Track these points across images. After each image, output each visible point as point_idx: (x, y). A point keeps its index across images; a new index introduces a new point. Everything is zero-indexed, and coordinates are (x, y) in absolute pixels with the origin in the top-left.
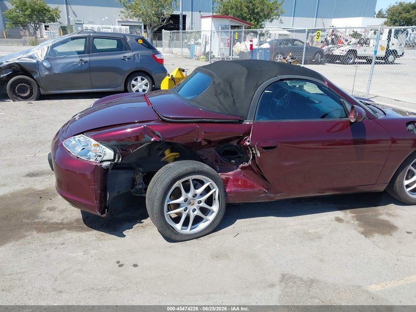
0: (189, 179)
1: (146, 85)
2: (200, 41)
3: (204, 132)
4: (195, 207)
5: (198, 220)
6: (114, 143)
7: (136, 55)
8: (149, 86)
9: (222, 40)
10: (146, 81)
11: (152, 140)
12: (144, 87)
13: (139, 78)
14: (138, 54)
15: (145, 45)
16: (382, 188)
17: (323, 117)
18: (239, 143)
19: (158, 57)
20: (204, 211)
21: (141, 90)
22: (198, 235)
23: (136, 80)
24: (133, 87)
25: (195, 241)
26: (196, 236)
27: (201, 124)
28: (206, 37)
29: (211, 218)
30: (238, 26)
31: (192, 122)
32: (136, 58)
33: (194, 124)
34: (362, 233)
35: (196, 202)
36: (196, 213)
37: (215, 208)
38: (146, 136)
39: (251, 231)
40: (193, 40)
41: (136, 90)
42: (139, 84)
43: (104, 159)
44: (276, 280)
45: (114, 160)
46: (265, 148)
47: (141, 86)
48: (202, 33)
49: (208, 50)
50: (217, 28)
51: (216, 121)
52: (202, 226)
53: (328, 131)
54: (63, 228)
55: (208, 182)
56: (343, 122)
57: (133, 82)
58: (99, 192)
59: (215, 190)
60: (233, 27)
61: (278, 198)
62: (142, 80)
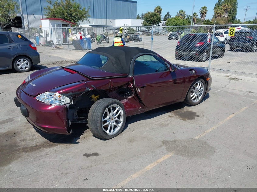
0: (110, 107)
1: (27, 64)
2: (41, 34)
3: (114, 83)
4: (113, 121)
5: (115, 127)
6: (71, 93)
7: (18, 45)
8: (29, 65)
9: (58, 33)
10: (26, 61)
11: (90, 90)
12: (26, 65)
13: (22, 60)
14: (19, 45)
15: (23, 38)
16: (183, 100)
17: (156, 71)
18: (127, 87)
19: (33, 46)
20: (117, 122)
21: (23, 67)
22: (117, 134)
23: (20, 61)
24: (18, 66)
25: (116, 138)
26: (116, 135)
27: (112, 79)
28: (46, 32)
29: (120, 125)
30: (66, 25)
31: (107, 79)
32: (18, 47)
33: (108, 80)
34: (182, 120)
35: (114, 118)
36: (114, 123)
37: (122, 120)
38: (87, 88)
39: (138, 128)
40: (37, 33)
41: (21, 67)
42: (22, 64)
43: (66, 103)
44: (161, 144)
45: (70, 103)
46: (141, 87)
47: (23, 65)
48: (43, 30)
49: (49, 39)
50: (53, 26)
51: (118, 77)
52: (117, 129)
53: (160, 77)
54: (40, 148)
55: (118, 107)
56: (167, 72)
57: (18, 63)
58: (66, 121)
59: (121, 111)
60: (63, 25)
61: (146, 111)
62: (24, 61)
